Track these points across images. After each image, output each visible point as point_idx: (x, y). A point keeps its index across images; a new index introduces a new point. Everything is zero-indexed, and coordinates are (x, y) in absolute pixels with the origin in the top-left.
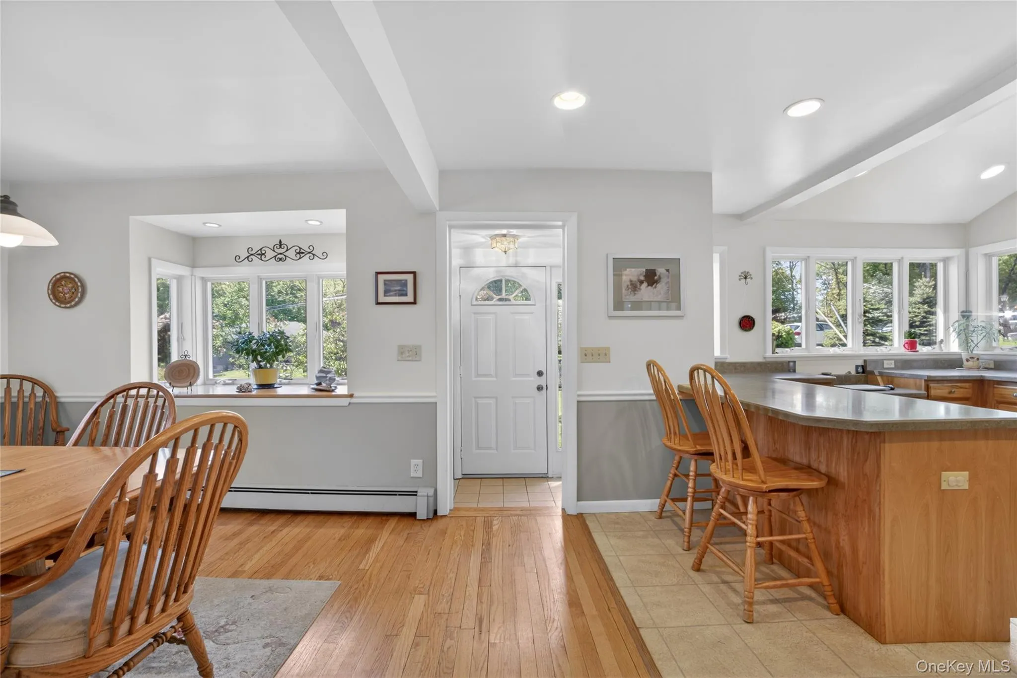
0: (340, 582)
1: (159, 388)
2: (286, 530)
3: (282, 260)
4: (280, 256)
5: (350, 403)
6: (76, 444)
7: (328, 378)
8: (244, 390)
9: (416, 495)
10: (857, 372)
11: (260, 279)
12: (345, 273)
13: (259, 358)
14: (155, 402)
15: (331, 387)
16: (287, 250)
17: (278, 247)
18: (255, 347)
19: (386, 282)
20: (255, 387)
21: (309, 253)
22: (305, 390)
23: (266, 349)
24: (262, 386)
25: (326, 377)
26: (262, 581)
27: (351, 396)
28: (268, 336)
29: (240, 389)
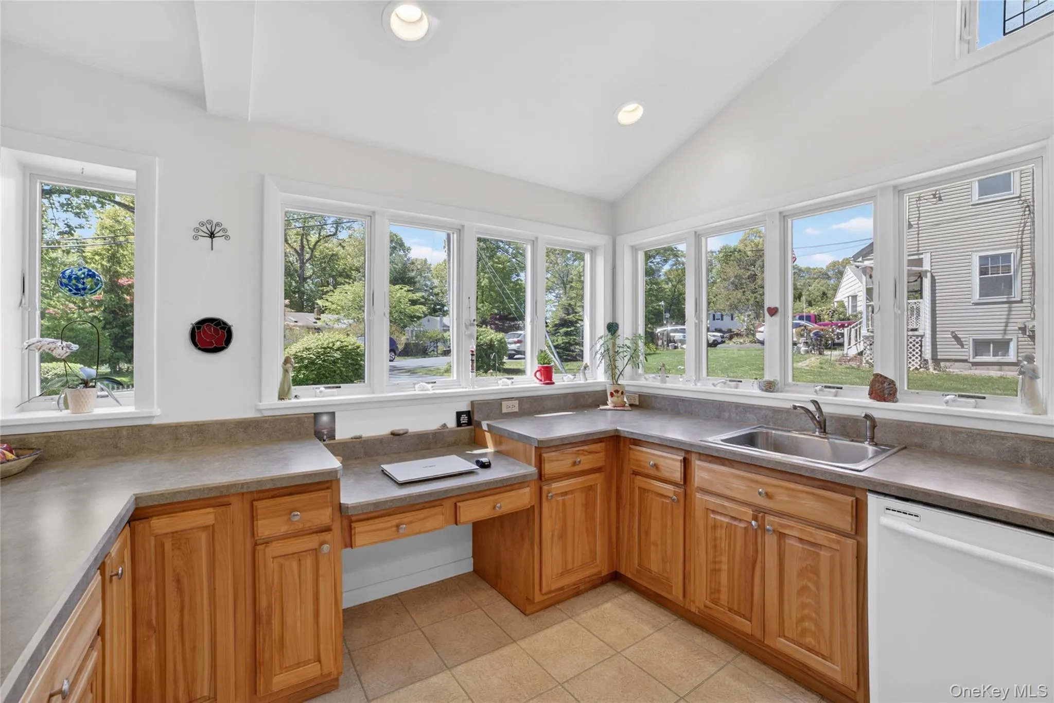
10: (459, 424)
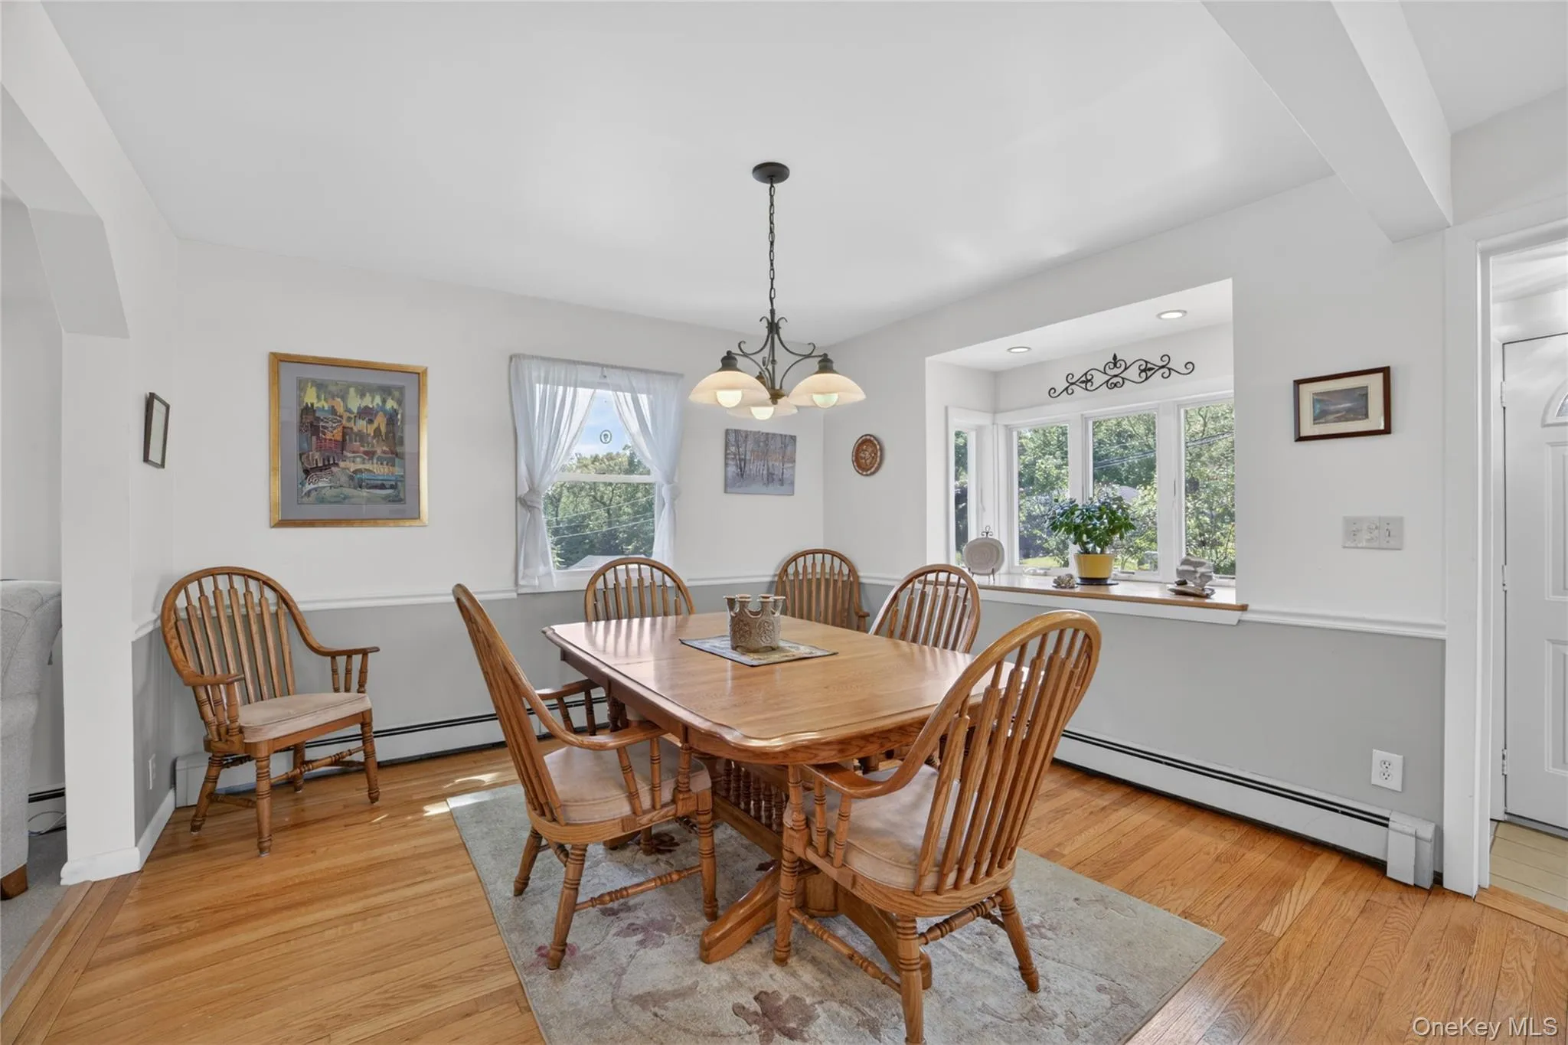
0: (1224, 939)
1: (961, 573)
2: (1123, 812)
3: (1118, 385)
4: (1115, 380)
5: (1239, 621)
6: (877, 633)
7: (1198, 575)
8: (1063, 586)
9: (1386, 826)
11: (1085, 419)
12: (1233, 391)
13: (1085, 537)
14: (956, 592)
15: (1203, 590)
16: (1126, 369)
17: (1112, 366)
18: (1078, 521)
19: (1319, 399)
20: (1079, 581)
21: (1163, 367)
22: (1155, 593)
23: (1095, 525)
24: (1088, 581)
25: (1195, 572)
26: (1090, 881)
27: (1243, 608)
28: (1098, 504)
29: (1059, 583)
